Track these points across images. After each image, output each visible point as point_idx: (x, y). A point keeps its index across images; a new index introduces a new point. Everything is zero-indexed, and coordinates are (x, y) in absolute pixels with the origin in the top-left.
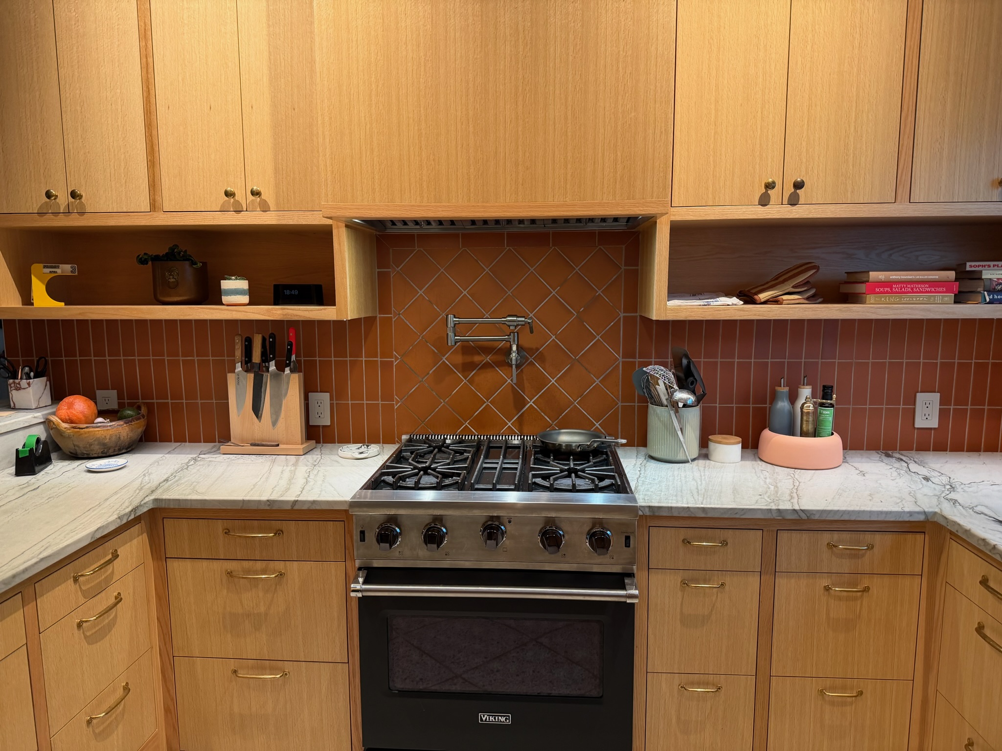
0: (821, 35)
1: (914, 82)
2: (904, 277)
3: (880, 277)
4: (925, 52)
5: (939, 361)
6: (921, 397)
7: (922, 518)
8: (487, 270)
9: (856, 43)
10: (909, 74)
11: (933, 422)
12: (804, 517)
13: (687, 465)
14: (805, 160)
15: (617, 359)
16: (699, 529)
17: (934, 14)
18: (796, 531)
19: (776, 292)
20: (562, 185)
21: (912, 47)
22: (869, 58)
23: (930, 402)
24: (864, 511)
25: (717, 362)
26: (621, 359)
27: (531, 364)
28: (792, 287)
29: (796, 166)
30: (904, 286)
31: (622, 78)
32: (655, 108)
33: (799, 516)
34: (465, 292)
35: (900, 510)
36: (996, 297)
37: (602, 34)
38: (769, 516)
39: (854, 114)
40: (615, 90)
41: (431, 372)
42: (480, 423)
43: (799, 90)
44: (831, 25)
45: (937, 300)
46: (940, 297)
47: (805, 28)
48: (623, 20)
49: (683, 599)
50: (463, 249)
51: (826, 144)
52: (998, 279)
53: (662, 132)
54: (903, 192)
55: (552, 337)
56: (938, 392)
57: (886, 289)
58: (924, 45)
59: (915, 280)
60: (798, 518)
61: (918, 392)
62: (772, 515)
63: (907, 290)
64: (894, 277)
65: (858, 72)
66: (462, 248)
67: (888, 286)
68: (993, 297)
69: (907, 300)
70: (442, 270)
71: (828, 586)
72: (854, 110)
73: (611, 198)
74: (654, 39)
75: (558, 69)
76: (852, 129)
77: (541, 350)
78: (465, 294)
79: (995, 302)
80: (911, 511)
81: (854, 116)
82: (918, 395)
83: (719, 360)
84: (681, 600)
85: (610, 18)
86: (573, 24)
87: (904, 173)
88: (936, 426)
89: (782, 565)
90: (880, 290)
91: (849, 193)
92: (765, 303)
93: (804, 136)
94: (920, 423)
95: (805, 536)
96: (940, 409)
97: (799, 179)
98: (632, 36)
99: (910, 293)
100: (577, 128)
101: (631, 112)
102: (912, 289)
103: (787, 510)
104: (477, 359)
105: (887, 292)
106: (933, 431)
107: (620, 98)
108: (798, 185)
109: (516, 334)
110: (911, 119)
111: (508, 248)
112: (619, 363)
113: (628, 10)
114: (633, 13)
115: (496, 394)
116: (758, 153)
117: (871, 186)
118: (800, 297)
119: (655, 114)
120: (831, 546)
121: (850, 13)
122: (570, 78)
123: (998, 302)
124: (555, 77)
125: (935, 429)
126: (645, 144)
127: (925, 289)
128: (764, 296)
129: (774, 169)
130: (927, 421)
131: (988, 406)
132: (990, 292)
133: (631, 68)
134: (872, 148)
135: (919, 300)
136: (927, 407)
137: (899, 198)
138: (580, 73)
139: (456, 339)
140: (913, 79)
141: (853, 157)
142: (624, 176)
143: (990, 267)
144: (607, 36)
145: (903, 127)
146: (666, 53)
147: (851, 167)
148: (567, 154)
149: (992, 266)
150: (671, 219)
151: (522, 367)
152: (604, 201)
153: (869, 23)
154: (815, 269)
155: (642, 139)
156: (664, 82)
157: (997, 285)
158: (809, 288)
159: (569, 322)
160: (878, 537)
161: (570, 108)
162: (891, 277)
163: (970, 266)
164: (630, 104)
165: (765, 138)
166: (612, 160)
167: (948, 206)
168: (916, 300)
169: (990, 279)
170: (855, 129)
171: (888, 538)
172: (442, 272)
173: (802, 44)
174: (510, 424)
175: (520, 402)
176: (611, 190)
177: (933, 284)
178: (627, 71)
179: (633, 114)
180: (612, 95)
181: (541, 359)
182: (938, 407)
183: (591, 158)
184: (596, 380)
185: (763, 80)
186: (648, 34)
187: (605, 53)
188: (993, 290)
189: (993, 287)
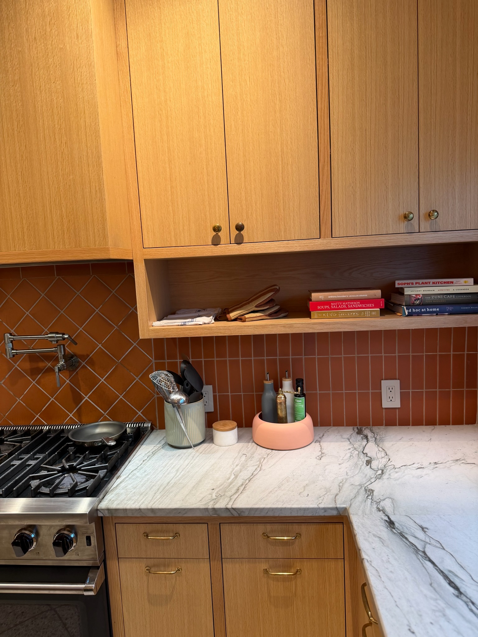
0: (248, 103)
1: (327, 138)
2: (339, 297)
3: (320, 297)
4: (334, 112)
5: (397, 354)
6: (385, 384)
7: (335, 513)
8: (43, 295)
9: (278, 108)
10: (322, 132)
11: (396, 403)
12: (236, 514)
13: (190, 450)
14: (245, 206)
15: (151, 361)
16: (155, 524)
17: (338, 81)
18: (235, 524)
19: (242, 311)
20: (21, 237)
21: (323, 109)
22: (289, 119)
23: (392, 387)
24: (285, 509)
25: (226, 360)
26: (154, 361)
27: (84, 367)
28: (255, 307)
29: (239, 212)
30: (340, 304)
31: (59, 147)
32: (89, 171)
33: (231, 513)
34: (27, 313)
35: (316, 506)
36: (414, 310)
37: (39, 111)
38: (206, 514)
39: (280, 166)
40: (55, 157)
41: (7, 377)
42: (49, 415)
43: (235, 149)
44: (256, 94)
45: (367, 314)
46: (368, 312)
47: (235, 98)
48: (55, 98)
49: (148, 582)
50: (24, 279)
51: (260, 193)
52: (416, 295)
53: (96, 191)
54: (326, 229)
55: (98, 346)
56: (398, 379)
57: (326, 307)
58: (332, 106)
59: (349, 299)
60: (231, 515)
61: (383, 380)
62: (209, 514)
63: (343, 306)
64: (331, 297)
65: (281, 131)
66: (22, 279)
67: (327, 305)
68: (412, 310)
69: (342, 315)
70: (9, 296)
71: (266, 569)
72: (280, 163)
73: (61, 246)
74: (82, 114)
75: (7, 142)
76: (281, 179)
77: (91, 356)
78: (28, 314)
79: (413, 315)
80: (325, 507)
81: (280, 169)
82: (382, 381)
83: (228, 359)
84: (147, 583)
85: (44, 97)
86: (14, 104)
87: (325, 214)
88: (399, 406)
89: (227, 552)
90: (321, 307)
91: (283, 232)
92: (235, 320)
93: (243, 187)
94: (386, 404)
95: (243, 527)
96: (400, 392)
97: (240, 223)
98: (64, 111)
99: (346, 309)
100: (27, 190)
101: (70, 175)
102: (347, 306)
103: (220, 509)
104: (41, 365)
105: (327, 309)
106: (397, 410)
107: (59, 163)
108: (240, 228)
109: (62, 346)
110: (327, 168)
111: (58, 277)
112: (153, 364)
113: (58, 90)
114: (63, 92)
115: (58, 393)
116: (207, 203)
117: (299, 226)
118: (262, 314)
119: (89, 176)
120: (266, 536)
121: (270, 83)
122: (17, 149)
123: (416, 315)
124: (5, 149)
125: (398, 408)
126: (84, 202)
127: (357, 306)
128: (233, 315)
129: (222, 216)
130: (391, 402)
131: (439, 389)
132: (408, 306)
133: (66, 138)
134: (298, 194)
135: (352, 315)
136: (391, 391)
137: (322, 234)
138: (24, 144)
139: (13, 353)
140: (326, 135)
141: (283, 202)
142: (70, 228)
143: (413, 284)
144: (43, 112)
145: (322, 176)
146: (93, 124)
147: (282, 211)
148: (21, 212)
149: (415, 283)
150: (144, 258)
151: (78, 370)
152: (56, 249)
153: (286, 91)
154: (274, 292)
155: (81, 197)
156: (94, 149)
157: (415, 300)
158: (271, 307)
159: (111, 334)
160: (304, 527)
161: (20, 174)
162: (329, 297)
163: (398, 283)
164: (68, 168)
165: (211, 190)
166: (59, 216)
167: (364, 239)
168: (350, 315)
169: (410, 295)
170: (283, 179)
171: (312, 528)
172: (9, 298)
173: (233, 111)
174: (71, 415)
175: (77, 398)
176: (61, 240)
177: (364, 302)
178: (63, 141)
179: (71, 177)
180: (53, 161)
181: (91, 363)
182: (399, 391)
183: (41, 214)
184: (136, 378)
185: (206, 142)
186: (76, 109)
187: (43, 127)
188: (413, 305)
189: (413, 302)
